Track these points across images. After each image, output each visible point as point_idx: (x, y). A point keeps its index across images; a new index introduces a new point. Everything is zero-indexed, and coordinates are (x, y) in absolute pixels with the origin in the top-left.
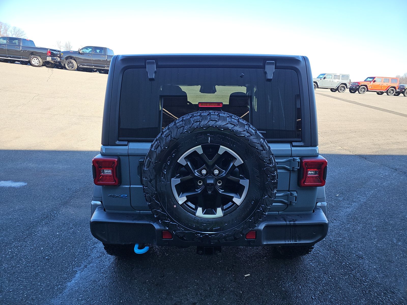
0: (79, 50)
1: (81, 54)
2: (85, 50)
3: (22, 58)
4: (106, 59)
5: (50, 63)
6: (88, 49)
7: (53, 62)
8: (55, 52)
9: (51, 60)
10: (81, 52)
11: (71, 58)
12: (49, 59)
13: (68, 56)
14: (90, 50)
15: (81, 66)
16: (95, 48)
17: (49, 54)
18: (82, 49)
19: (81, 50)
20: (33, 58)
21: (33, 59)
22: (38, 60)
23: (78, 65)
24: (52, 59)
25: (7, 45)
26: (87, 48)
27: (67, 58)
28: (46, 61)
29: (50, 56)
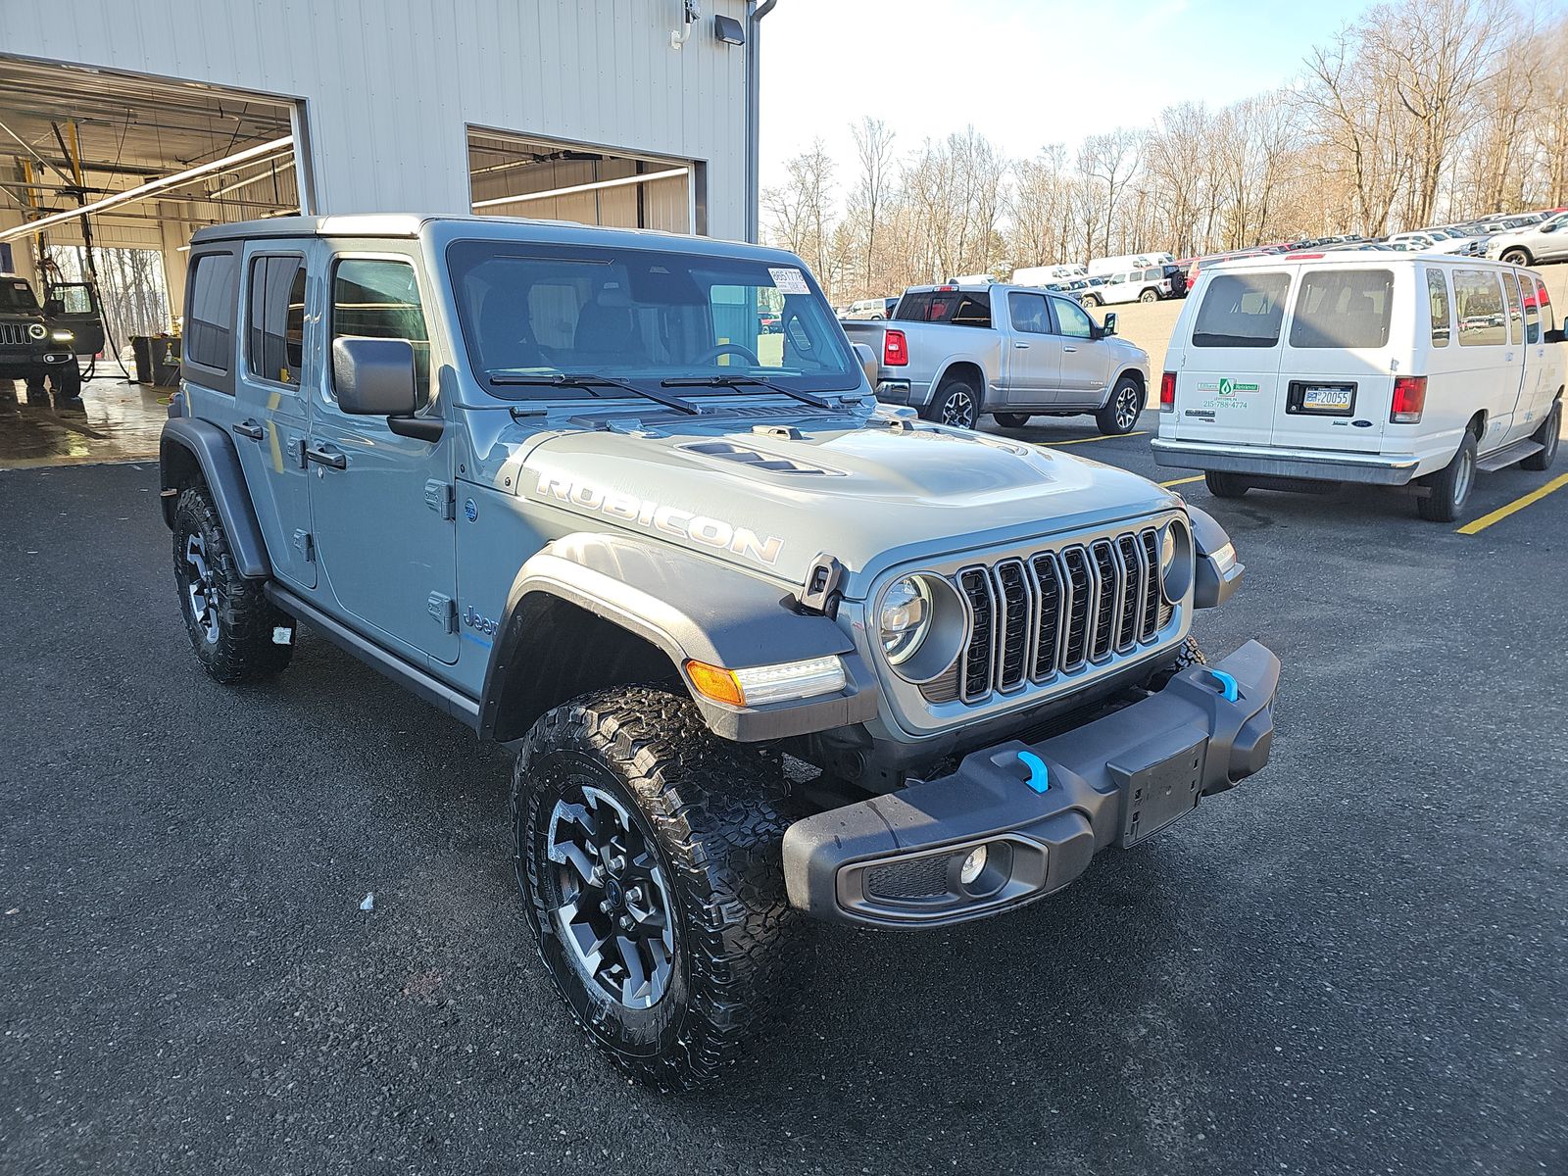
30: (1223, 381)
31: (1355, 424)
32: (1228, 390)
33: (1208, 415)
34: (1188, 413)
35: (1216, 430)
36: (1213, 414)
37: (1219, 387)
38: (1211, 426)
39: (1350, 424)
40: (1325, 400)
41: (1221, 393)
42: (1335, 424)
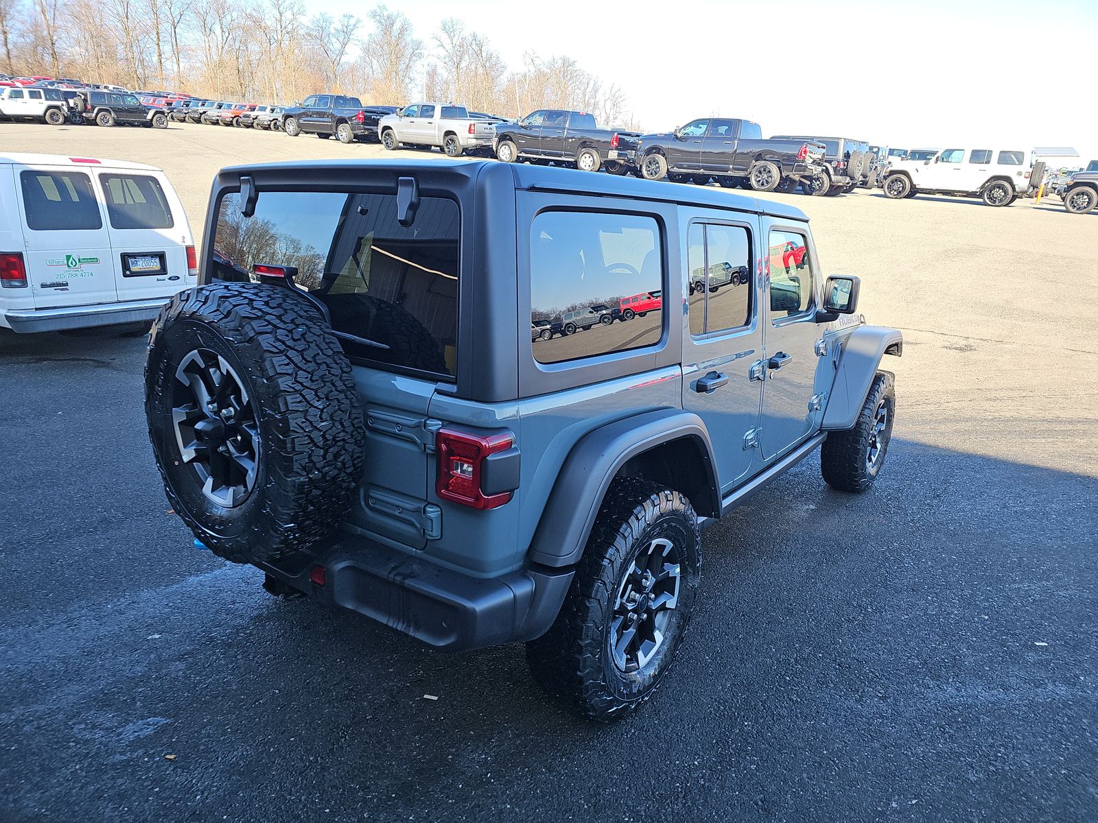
0: (676, 130)
1: (681, 139)
2: (688, 130)
3: (566, 155)
4: (736, 148)
5: (618, 163)
6: (700, 126)
7: (622, 162)
8: (627, 138)
9: (617, 157)
10: (679, 135)
11: (658, 150)
12: (613, 155)
13: (650, 146)
14: (704, 127)
15: (676, 170)
16: (715, 123)
17: (615, 144)
18: (685, 127)
19: (680, 130)
20: (584, 154)
21: (583, 157)
22: (591, 159)
23: (669, 167)
24: (619, 155)
25: (544, 127)
26: (697, 123)
27: (649, 152)
28: (606, 159)
29: (617, 148)
30: (68, 257)
31: (170, 279)
32: (74, 263)
33: (62, 286)
34: (43, 286)
35: (71, 296)
36: (66, 285)
37: (66, 262)
38: (66, 294)
39: (166, 279)
40: (144, 265)
41: (69, 266)
42: (158, 280)
